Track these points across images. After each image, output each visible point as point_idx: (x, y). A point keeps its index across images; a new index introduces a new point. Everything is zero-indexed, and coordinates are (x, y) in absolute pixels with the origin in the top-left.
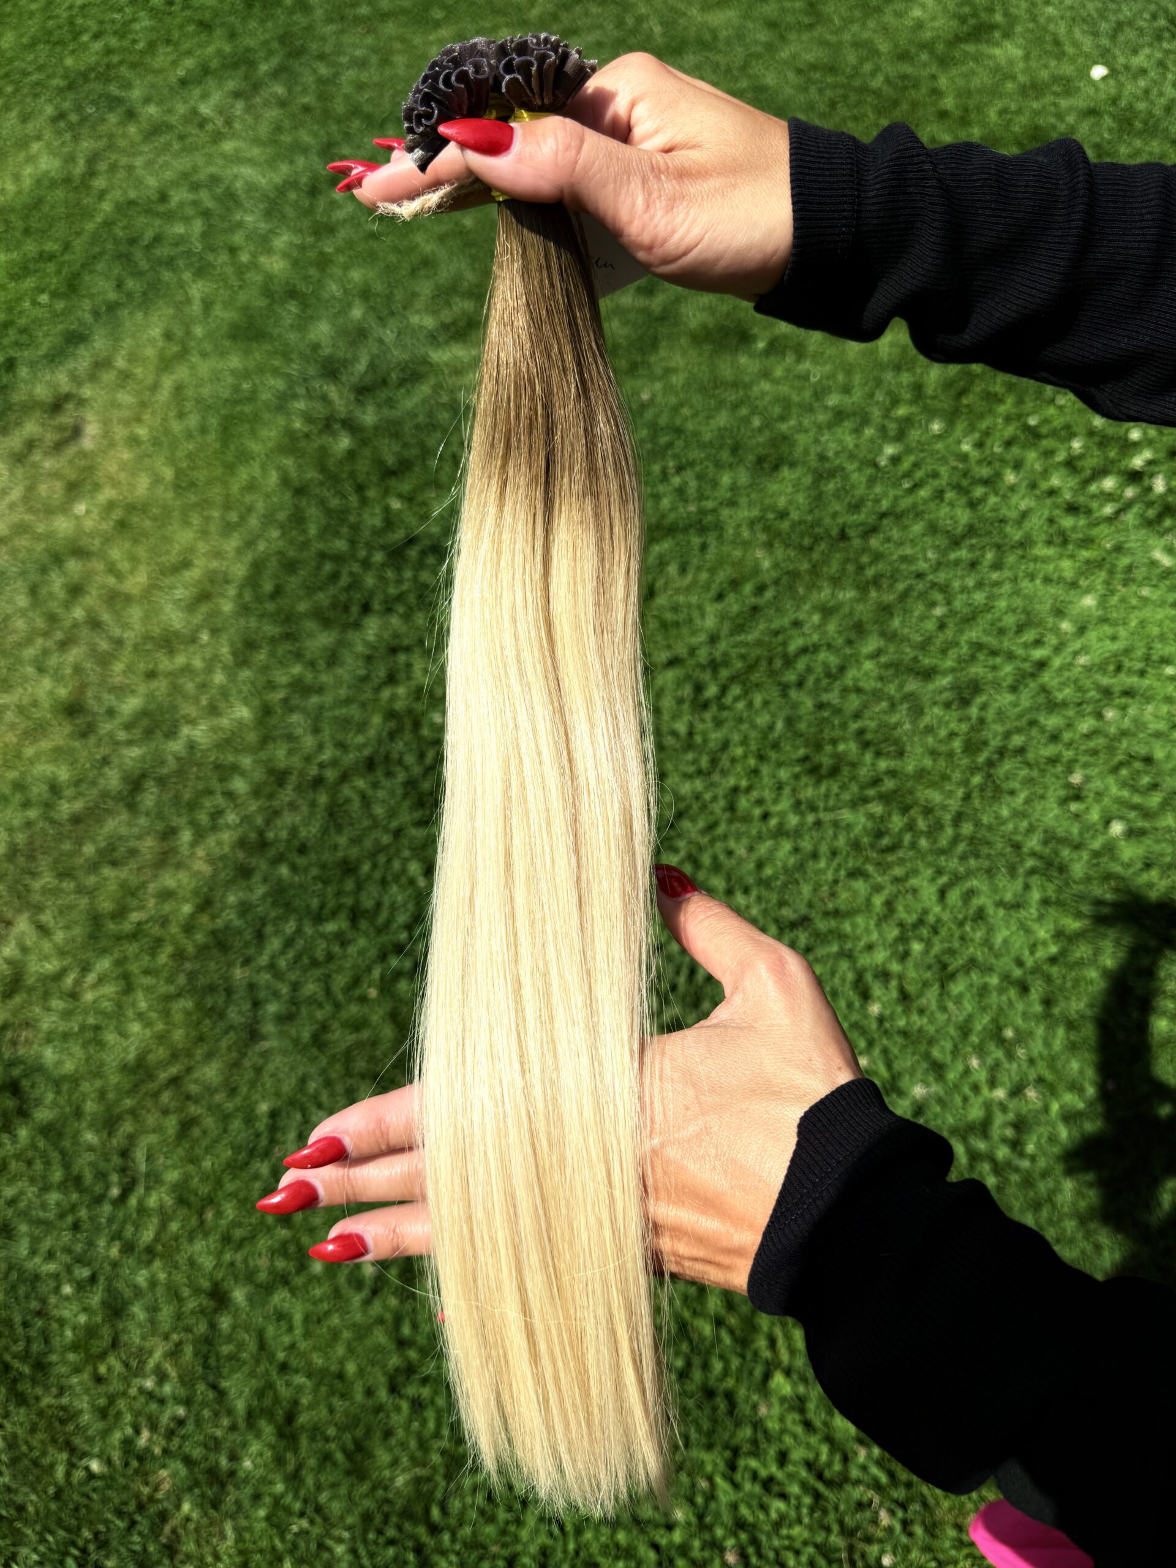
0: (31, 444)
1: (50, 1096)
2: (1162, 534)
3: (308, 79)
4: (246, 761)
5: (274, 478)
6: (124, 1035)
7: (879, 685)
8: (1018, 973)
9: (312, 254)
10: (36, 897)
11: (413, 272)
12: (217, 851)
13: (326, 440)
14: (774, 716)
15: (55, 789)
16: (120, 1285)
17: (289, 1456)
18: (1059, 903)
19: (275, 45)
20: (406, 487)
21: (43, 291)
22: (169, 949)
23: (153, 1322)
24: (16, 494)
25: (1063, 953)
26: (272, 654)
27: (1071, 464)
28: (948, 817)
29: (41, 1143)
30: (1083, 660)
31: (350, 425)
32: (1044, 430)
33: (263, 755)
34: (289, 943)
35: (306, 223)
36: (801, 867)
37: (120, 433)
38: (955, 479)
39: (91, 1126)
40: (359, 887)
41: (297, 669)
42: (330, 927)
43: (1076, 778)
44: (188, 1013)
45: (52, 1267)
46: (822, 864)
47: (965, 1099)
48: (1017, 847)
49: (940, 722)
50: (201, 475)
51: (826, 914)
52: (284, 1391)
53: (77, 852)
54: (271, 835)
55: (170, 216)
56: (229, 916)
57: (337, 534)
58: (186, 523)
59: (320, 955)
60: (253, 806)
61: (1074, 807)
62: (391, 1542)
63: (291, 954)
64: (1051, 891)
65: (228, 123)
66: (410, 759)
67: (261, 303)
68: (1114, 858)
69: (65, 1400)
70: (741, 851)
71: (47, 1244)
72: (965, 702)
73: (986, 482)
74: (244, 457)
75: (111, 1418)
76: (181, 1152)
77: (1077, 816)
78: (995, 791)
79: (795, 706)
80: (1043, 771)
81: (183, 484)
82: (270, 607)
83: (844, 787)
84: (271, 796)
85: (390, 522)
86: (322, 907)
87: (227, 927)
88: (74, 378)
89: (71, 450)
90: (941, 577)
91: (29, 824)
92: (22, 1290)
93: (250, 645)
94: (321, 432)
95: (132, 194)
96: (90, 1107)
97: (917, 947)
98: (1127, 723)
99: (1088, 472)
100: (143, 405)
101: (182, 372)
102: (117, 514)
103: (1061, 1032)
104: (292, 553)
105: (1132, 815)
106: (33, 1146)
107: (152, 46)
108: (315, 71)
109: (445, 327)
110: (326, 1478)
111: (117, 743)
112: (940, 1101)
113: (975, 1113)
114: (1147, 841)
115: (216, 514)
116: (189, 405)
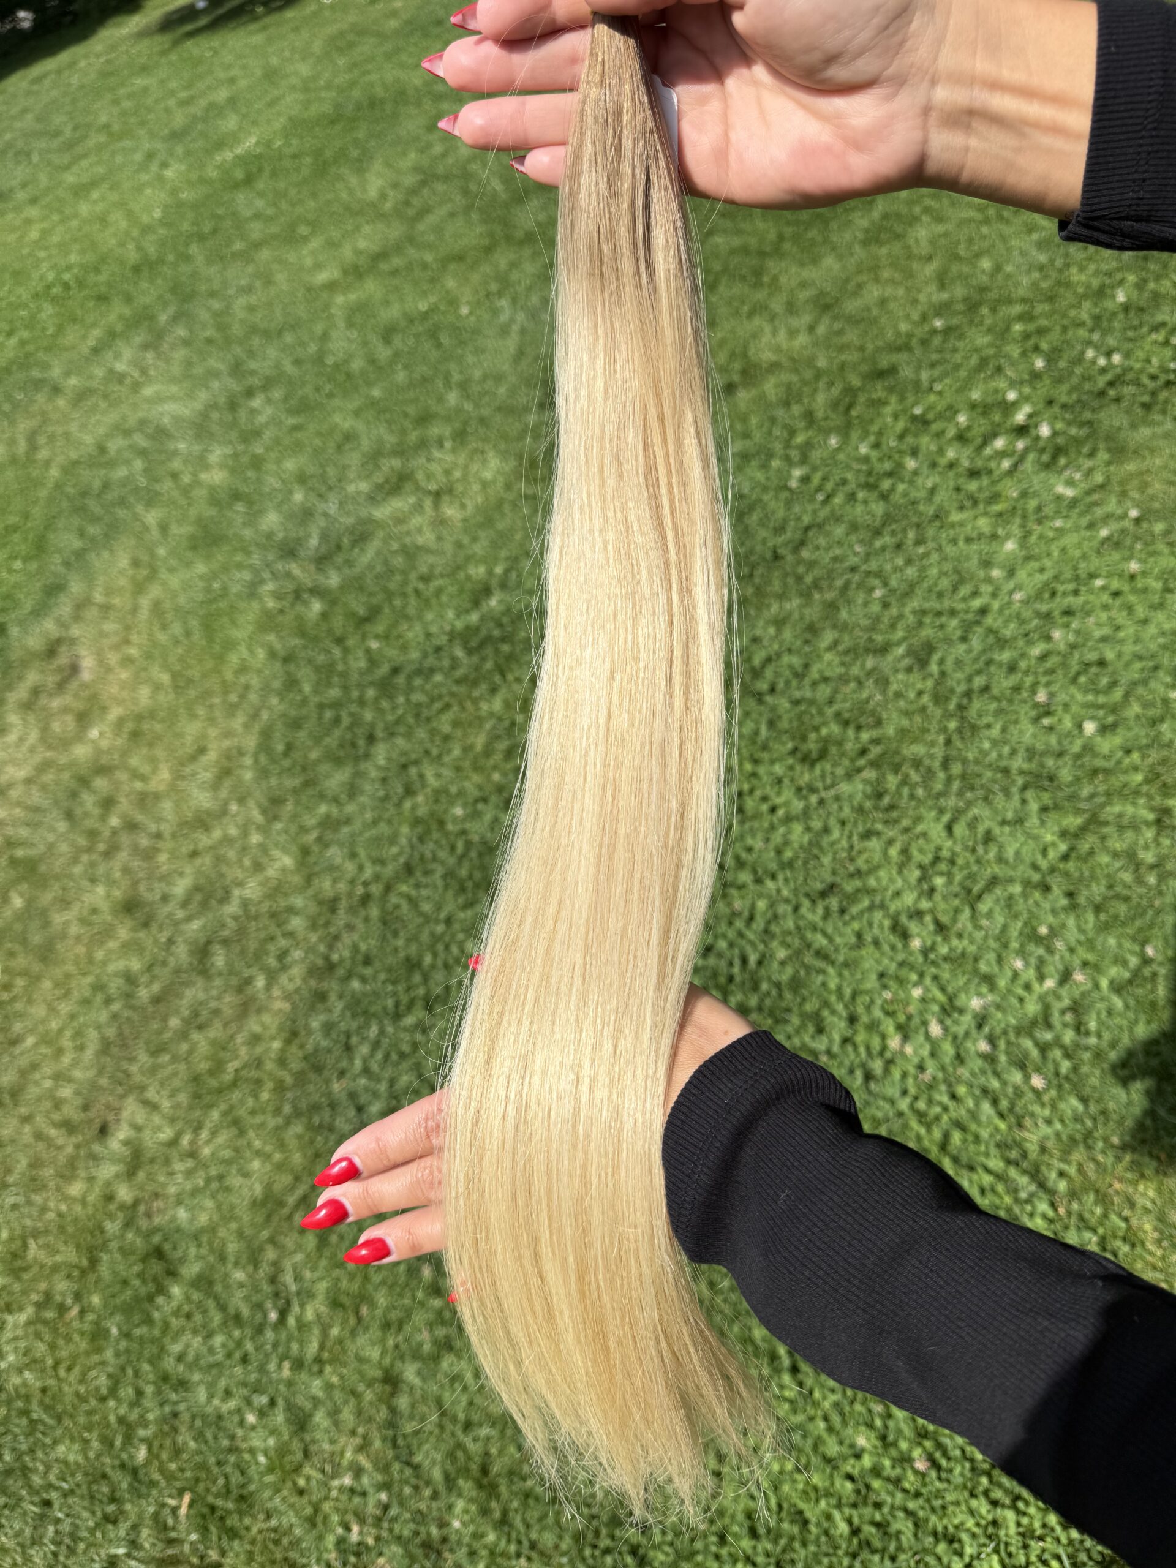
0: (36, 692)
1: (193, 1251)
2: (1060, 472)
3: (204, 316)
4: (298, 901)
5: (261, 654)
6: (246, 1175)
7: (842, 670)
8: (1036, 877)
9: (245, 459)
10: (138, 1078)
11: (339, 448)
12: (291, 987)
13: (300, 608)
14: (757, 722)
15: (130, 979)
16: (300, 1400)
17: (494, 1504)
18: (1057, 807)
19: (168, 296)
20: (380, 628)
21: (16, 558)
22: (270, 1085)
23: (336, 1424)
24: (33, 736)
25: (1072, 849)
26: (297, 803)
27: (961, 438)
28: (936, 764)
29: (196, 1296)
30: (1018, 596)
31: (317, 591)
32: (930, 416)
33: (310, 892)
34: (376, 1045)
35: (234, 435)
36: (815, 843)
37: (113, 658)
38: (862, 479)
39: (236, 1264)
40: (426, 978)
41: (323, 809)
42: (409, 1020)
43: (1041, 697)
44: (299, 1137)
45: (232, 1404)
46: (836, 834)
47: (1021, 1000)
48: (1006, 771)
49: (907, 686)
50: (195, 673)
51: (851, 876)
52: (474, 1448)
53: (165, 1027)
54: (335, 957)
55: (112, 464)
56: (316, 1039)
57: (329, 685)
58: (193, 716)
59: (406, 1048)
60: (314, 938)
61: (1046, 722)
62: (607, 1551)
63: (379, 1056)
64: (1046, 798)
65: (144, 372)
66: (442, 854)
67: (212, 512)
68: (1095, 755)
69: (274, 1523)
70: (758, 844)
71: (223, 1383)
72: (923, 663)
73: (890, 474)
74: (230, 645)
75: (320, 1526)
76: (324, 1263)
77: (1051, 729)
78: (973, 730)
79: (773, 709)
80: (1011, 701)
81: (181, 682)
82: (286, 763)
83: (835, 765)
84: (327, 924)
85: (373, 661)
86: (397, 1004)
87: (316, 1051)
88: (63, 625)
89: (73, 685)
90: (873, 565)
91: (115, 1016)
92: (209, 1435)
93: (276, 801)
94: (293, 605)
95: (74, 455)
96: (233, 1247)
97: (939, 881)
98: (1071, 638)
99: (979, 440)
100: (128, 628)
101: (155, 591)
102: (130, 726)
103: (1090, 917)
104: (293, 713)
105: (1101, 713)
106: (188, 1299)
107: (60, 328)
108: (209, 309)
109: (379, 487)
110: (533, 1515)
111: (176, 924)
112: (998, 1007)
113: (1032, 1008)
114: (1120, 730)
115: (217, 700)
116: (169, 616)
